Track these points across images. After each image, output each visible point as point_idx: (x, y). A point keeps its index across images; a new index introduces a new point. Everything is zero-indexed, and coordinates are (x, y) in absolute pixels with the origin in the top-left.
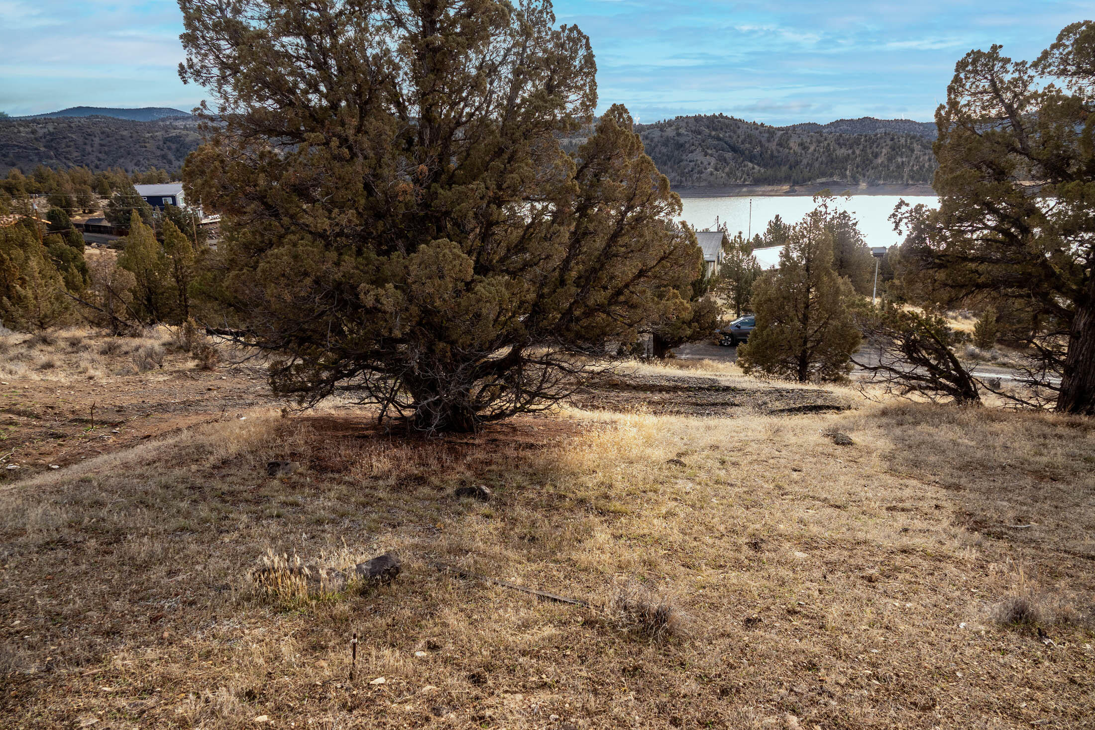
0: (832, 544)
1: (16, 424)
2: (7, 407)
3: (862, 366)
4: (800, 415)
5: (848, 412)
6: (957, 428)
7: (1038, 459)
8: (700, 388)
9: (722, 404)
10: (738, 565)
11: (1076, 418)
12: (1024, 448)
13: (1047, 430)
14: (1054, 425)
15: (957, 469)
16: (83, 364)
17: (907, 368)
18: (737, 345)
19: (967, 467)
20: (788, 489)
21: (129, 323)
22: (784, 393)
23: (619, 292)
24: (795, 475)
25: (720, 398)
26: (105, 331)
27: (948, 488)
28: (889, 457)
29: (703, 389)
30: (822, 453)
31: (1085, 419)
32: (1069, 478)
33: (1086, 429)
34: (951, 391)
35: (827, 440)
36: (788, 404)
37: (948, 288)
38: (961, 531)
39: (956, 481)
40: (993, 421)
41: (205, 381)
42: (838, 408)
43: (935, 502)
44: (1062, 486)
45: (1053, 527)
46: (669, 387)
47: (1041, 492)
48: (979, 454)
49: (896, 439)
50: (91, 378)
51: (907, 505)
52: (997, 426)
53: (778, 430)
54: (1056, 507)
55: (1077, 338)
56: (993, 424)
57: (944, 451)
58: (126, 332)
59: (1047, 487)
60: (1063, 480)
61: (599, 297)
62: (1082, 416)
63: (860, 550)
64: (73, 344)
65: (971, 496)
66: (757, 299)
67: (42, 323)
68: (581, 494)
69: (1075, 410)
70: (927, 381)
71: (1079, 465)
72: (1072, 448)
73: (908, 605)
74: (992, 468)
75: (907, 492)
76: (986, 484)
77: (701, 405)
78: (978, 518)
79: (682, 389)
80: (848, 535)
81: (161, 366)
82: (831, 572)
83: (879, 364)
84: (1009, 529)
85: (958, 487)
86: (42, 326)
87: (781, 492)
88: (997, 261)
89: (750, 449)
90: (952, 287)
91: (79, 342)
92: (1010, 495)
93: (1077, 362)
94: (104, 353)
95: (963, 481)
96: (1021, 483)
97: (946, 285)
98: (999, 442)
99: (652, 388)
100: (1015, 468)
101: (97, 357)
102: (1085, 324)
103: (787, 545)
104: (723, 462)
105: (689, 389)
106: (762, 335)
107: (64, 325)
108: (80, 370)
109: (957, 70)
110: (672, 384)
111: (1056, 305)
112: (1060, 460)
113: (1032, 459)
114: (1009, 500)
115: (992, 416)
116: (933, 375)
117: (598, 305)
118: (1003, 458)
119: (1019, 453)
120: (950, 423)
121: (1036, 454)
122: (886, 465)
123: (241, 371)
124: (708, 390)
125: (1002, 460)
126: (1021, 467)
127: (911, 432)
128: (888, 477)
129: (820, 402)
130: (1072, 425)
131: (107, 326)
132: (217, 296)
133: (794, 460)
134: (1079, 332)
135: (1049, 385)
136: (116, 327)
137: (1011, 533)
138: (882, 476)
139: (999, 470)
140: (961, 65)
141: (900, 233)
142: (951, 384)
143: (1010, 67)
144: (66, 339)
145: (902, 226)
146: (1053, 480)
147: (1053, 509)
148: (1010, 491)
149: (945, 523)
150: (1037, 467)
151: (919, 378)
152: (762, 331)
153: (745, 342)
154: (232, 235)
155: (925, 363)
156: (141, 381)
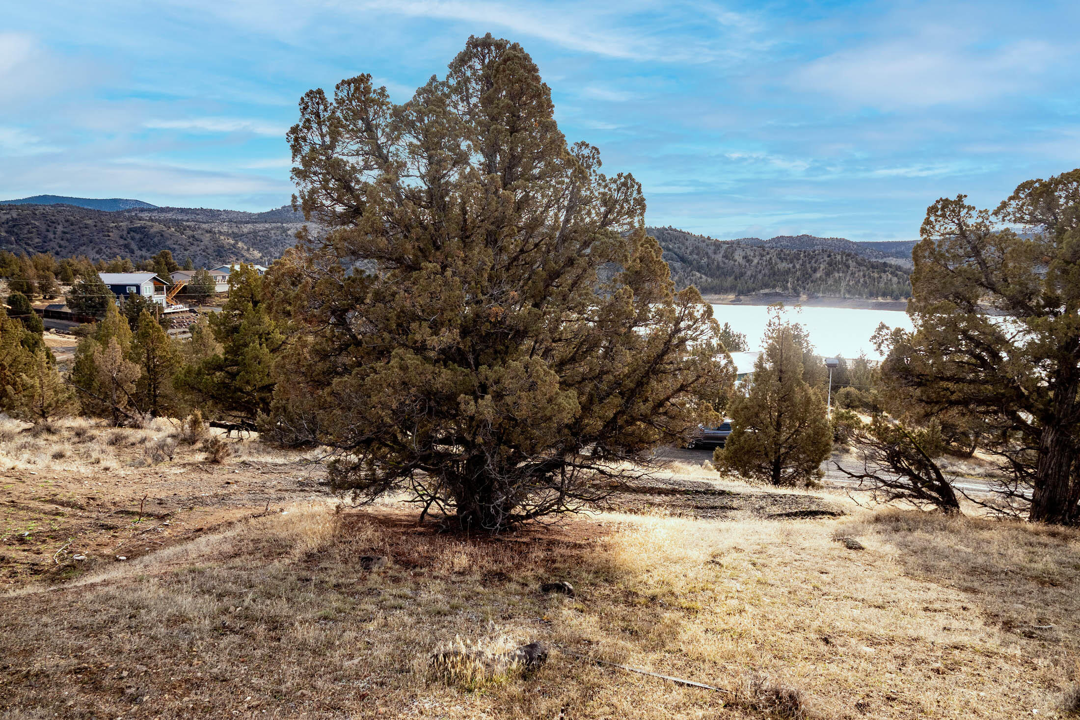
0: (891, 641)
1: (63, 515)
2: (48, 498)
3: (849, 474)
4: (798, 520)
5: (843, 518)
6: (952, 536)
7: (1033, 565)
8: (697, 492)
9: (722, 508)
10: (820, 658)
11: (1052, 528)
12: (1019, 556)
13: (1034, 539)
14: (1037, 533)
15: (967, 574)
16: (95, 455)
17: (891, 477)
18: (714, 449)
19: (973, 571)
20: (825, 589)
21: (129, 414)
22: (778, 498)
23: (661, 404)
24: (824, 576)
25: (718, 501)
26: (104, 422)
27: (966, 590)
28: (902, 561)
29: (700, 492)
30: (839, 557)
31: (1062, 529)
32: (1068, 584)
33: (1066, 538)
34: (934, 500)
35: (838, 544)
36: (784, 509)
37: (923, 404)
38: (996, 629)
39: (969, 584)
40: (982, 529)
41: (219, 475)
42: (832, 514)
43: (960, 604)
44: (1064, 591)
45: (1071, 628)
46: (668, 490)
47: (1048, 596)
48: (981, 560)
49: (900, 545)
50: (106, 469)
51: (937, 606)
52: (986, 534)
53: (788, 535)
54: (1066, 610)
55: (1046, 454)
56: (981, 532)
57: (947, 557)
58: (126, 423)
59: (1051, 593)
60: (1061, 585)
61: (643, 408)
62: (1059, 526)
63: (918, 646)
64: (78, 434)
65: (989, 598)
66: (733, 407)
67: (44, 413)
68: (649, 592)
69: (1050, 521)
70: (908, 489)
71: (1071, 572)
72: (1058, 555)
73: (982, 694)
74: (996, 573)
75: (932, 595)
76: (998, 589)
77: (702, 508)
78: (1005, 619)
79: (680, 492)
80: (899, 633)
81: (171, 459)
82: (903, 665)
83: (864, 473)
84: (1036, 629)
85: (974, 591)
86: (44, 415)
87: (820, 593)
88: (971, 382)
89: (772, 553)
90: (927, 403)
91: (85, 432)
92: (1022, 599)
93: (1046, 475)
94: (112, 443)
95: (976, 585)
96: (1027, 587)
97: (921, 401)
98: (994, 548)
99: (652, 491)
100: (1017, 574)
101: (104, 447)
102: (1052, 441)
103: (853, 641)
104: (754, 564)
105: (686, 492)
106: (739, 441)
107: (64, 415)
108: (93, 460)
109: (928, 214)
110: (669, 487)
111: (1024, 423)
112: (1052, 567)
113: (1028, 566)
114: (1023, 603)
115: (978, 525)
116: (915, 484)
117: (641, 415)
118: (1002, 565)
119: (1015, 559)
120: (941, 530)
121: (1031, 561)
122: (900, 569)
123: (250, 465)
124: (705, 493)
125: (1002, 566)
126: (1019, 573)
127: (910, 538)
128: (908, 580)
129: (814, 508)
130: (1053, 535)
131: (107, 417)
132: (201, 387)
133: (817, 563)
134: (1047, 448)
135: (1022, 496)
136: (117, 418)
137: (1038, 632)
138: (903, 579)
139: (1003, 576)
140: (932, 210)
141: (882, 353)
142: (934, 494)
143: (974, 213)
144: (70, 429)
145: (884, 348)
146: (1053, 584)
147: (1063, 611)
148: (1020, 595)
149: (979, 624)
150: (1034, 573)
151: (902, 486)
152: (739, 437)
153: (722, 446)
154: (219, 329)
155: (906, 472)
156: (157, 473)
